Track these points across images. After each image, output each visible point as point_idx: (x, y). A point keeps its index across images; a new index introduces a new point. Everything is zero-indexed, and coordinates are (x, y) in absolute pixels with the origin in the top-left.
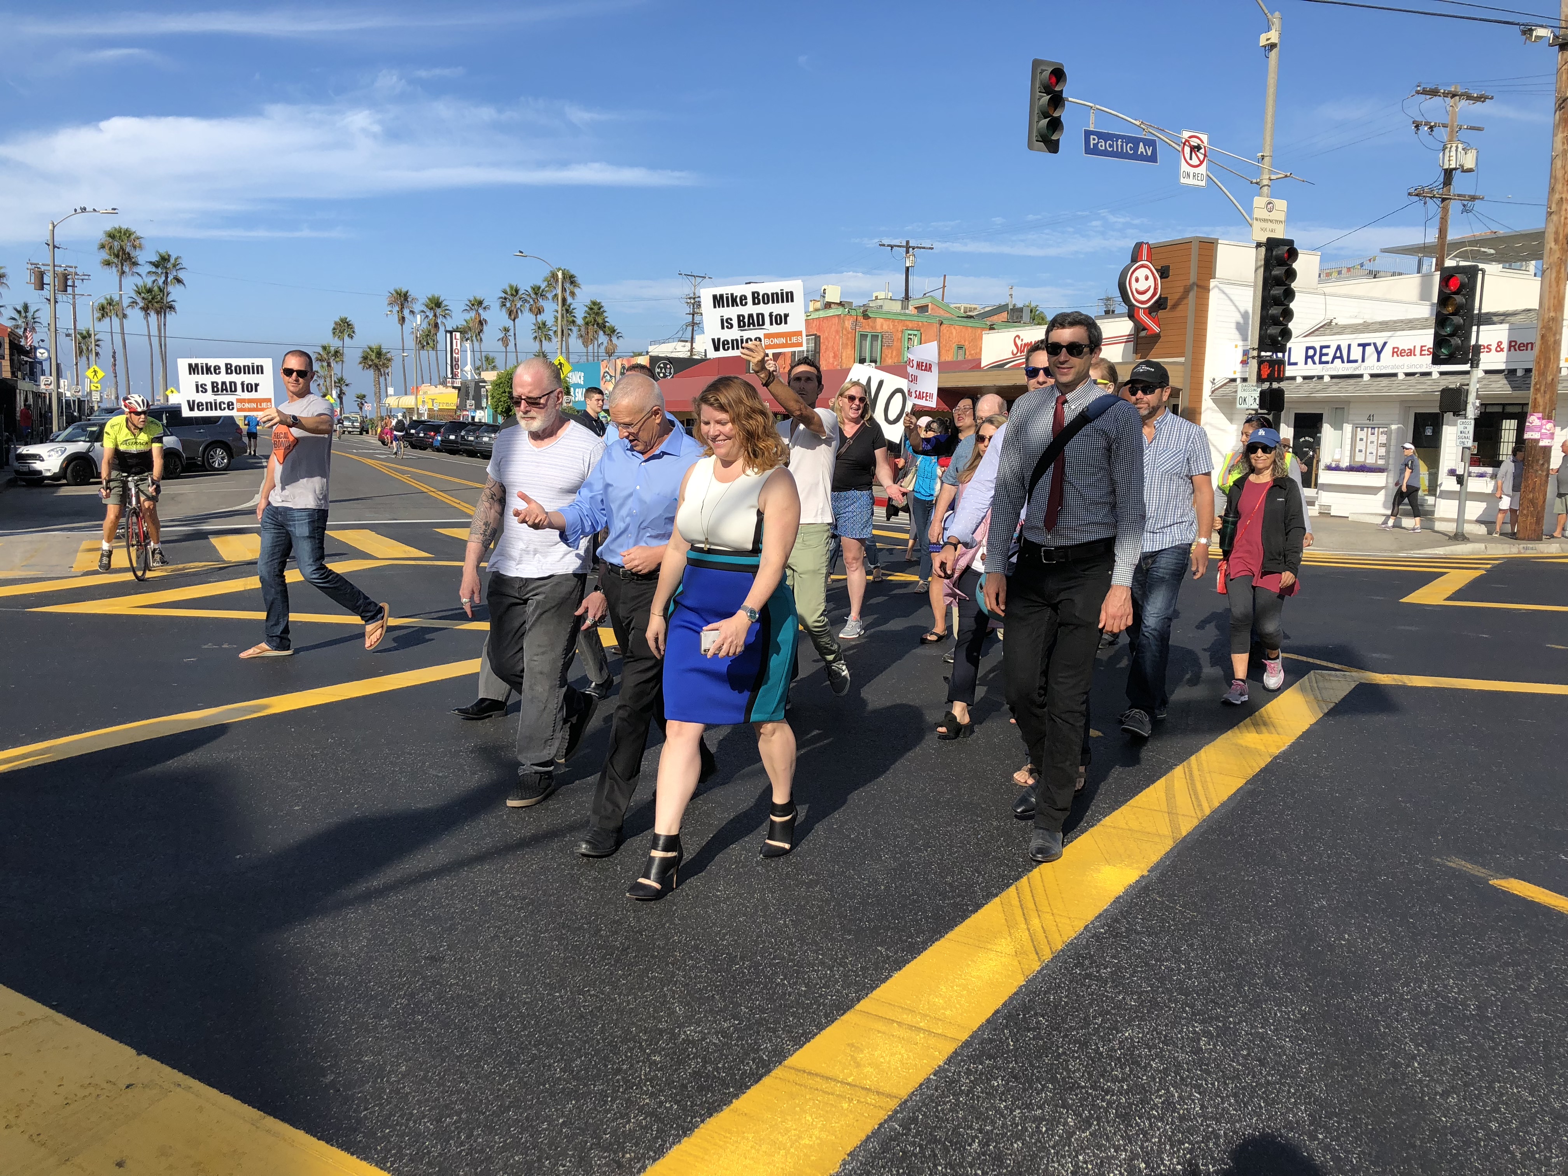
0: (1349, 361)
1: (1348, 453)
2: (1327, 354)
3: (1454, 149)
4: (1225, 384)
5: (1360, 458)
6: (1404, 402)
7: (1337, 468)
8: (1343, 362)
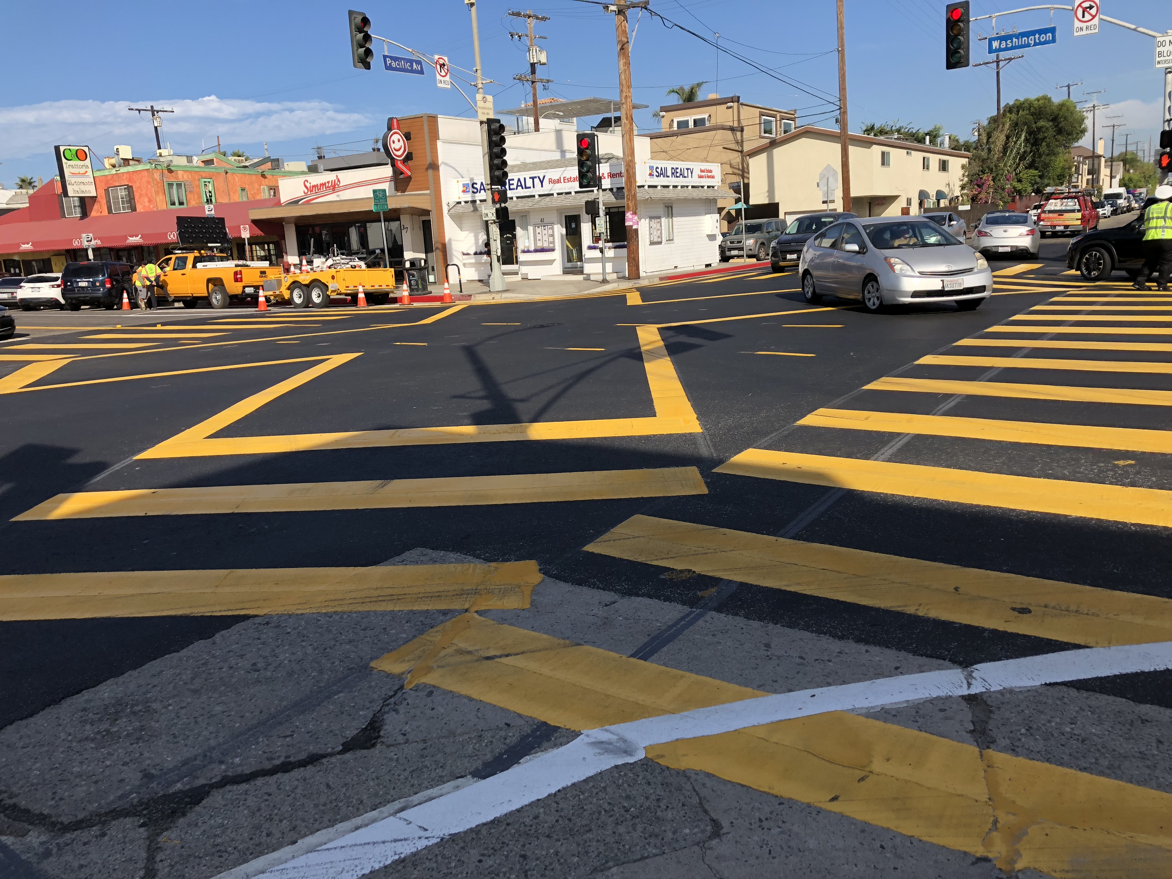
0: (526, 188)
1: (533, 242)
2: (513, 184)
3: (534, 51)
4: (454, 206)
5: (540, 244)
6: (559, 210)
7: (528, 251)
8: (522, 188)
